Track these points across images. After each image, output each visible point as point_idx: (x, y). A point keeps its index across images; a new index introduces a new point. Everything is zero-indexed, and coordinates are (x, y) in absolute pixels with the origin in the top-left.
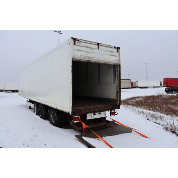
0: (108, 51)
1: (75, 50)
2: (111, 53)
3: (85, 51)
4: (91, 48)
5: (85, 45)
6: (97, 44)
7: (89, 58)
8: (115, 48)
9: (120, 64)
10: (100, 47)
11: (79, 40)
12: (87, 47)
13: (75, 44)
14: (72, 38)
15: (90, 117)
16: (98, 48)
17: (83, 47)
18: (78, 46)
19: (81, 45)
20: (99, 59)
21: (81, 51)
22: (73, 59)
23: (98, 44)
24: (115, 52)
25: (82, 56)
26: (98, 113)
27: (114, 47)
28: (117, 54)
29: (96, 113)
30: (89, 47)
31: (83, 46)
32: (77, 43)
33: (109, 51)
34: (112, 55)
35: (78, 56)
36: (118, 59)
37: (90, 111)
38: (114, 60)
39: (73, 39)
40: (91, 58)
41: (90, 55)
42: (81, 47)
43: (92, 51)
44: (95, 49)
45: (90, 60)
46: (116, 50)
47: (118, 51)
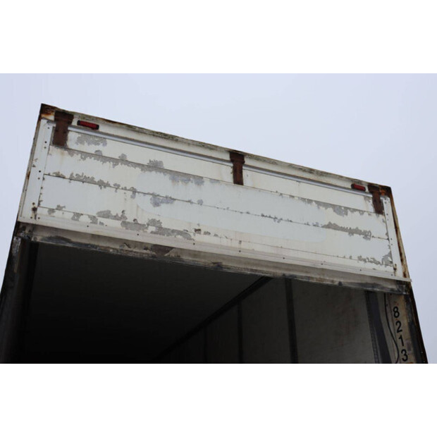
0: (310, 201)
1: (58, 176)
2: (330, 216)
3: (134, 191)
4: (176, 176)
6: (227, 157)
7: (161, 231)
8: (357, 186)
9: (408, 286)
10: (247, 174)
11: (95, 128)
12: (155, 167)
13: (59, 141)
14: (45, 109)
16: (238, 180)
17: (120, 167)
18: (85, 155)
19: (105, 154)
20: (244, 246)
21: (102, 184)
22: (35, 227)
23: (237, 159)
24: (362, 212)
25: (106, 215)
27: (349, 185)
30: (166, 166)
31: (123, 160)
32: (80, 141)
33: (319, 203)
34: (343, 229)
35: (77, 216)
36: (390, 254)
38: (360, 258)
39: (52, 117)
40: (184, 233)
41: (172, 217)
42: (109, 164)
43: (190, 191)
44: (213, 181)
46: (366, 198)
47: (379, 209)
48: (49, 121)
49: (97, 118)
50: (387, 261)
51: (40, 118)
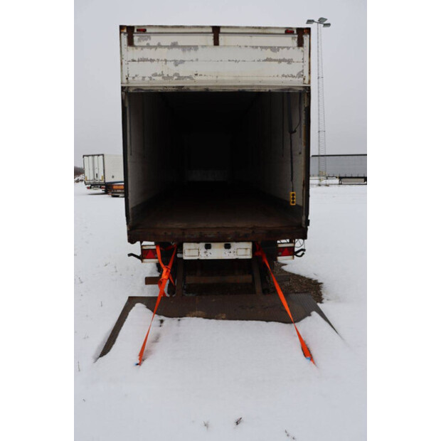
0: (257, 47)
1: (134, 61)
2: (269, 54)
3: (166, 61)
4: (184, 48)
5: (167, 40)
6: (211, 30)
7: (180, 78)
8: (289, 31)
9: (309, 87)
10: (221, 38)
11: (144, 31)
12: (174, 45)
13: (131, 43)
14: (122, 27)
15: (192, 252)
16: (216, 43)
17: (159, 49)
18: (142, 47)
19: (151, 44)
20: (219, 78)
21: (152, 60)
22: (128, 87)
23: (216, 30)
24: (288, 48)
25: (155, 75)
26: (223, 244)
27: (283, 32)
28: (297, 54)
29: (212, 244)
30: (179, 44)
31: (159, 46)
32: (139, 40)
33: (262, 47)
34: (275, 60)
35: (144, 78)
36: (303, 71)
37: (186, 236)
38: (283, 76)
39: (125, 31)
40: (190, 77)
41: (184, 70)
42: (153, 49)
43: (191, 55)
44: (203, 46)
45: (186, 84)
46: (293, 38)
47: (300, 44)
48: (125, 33)
49: (144, 26)
50: (300, 75)
51: (121, 33)
